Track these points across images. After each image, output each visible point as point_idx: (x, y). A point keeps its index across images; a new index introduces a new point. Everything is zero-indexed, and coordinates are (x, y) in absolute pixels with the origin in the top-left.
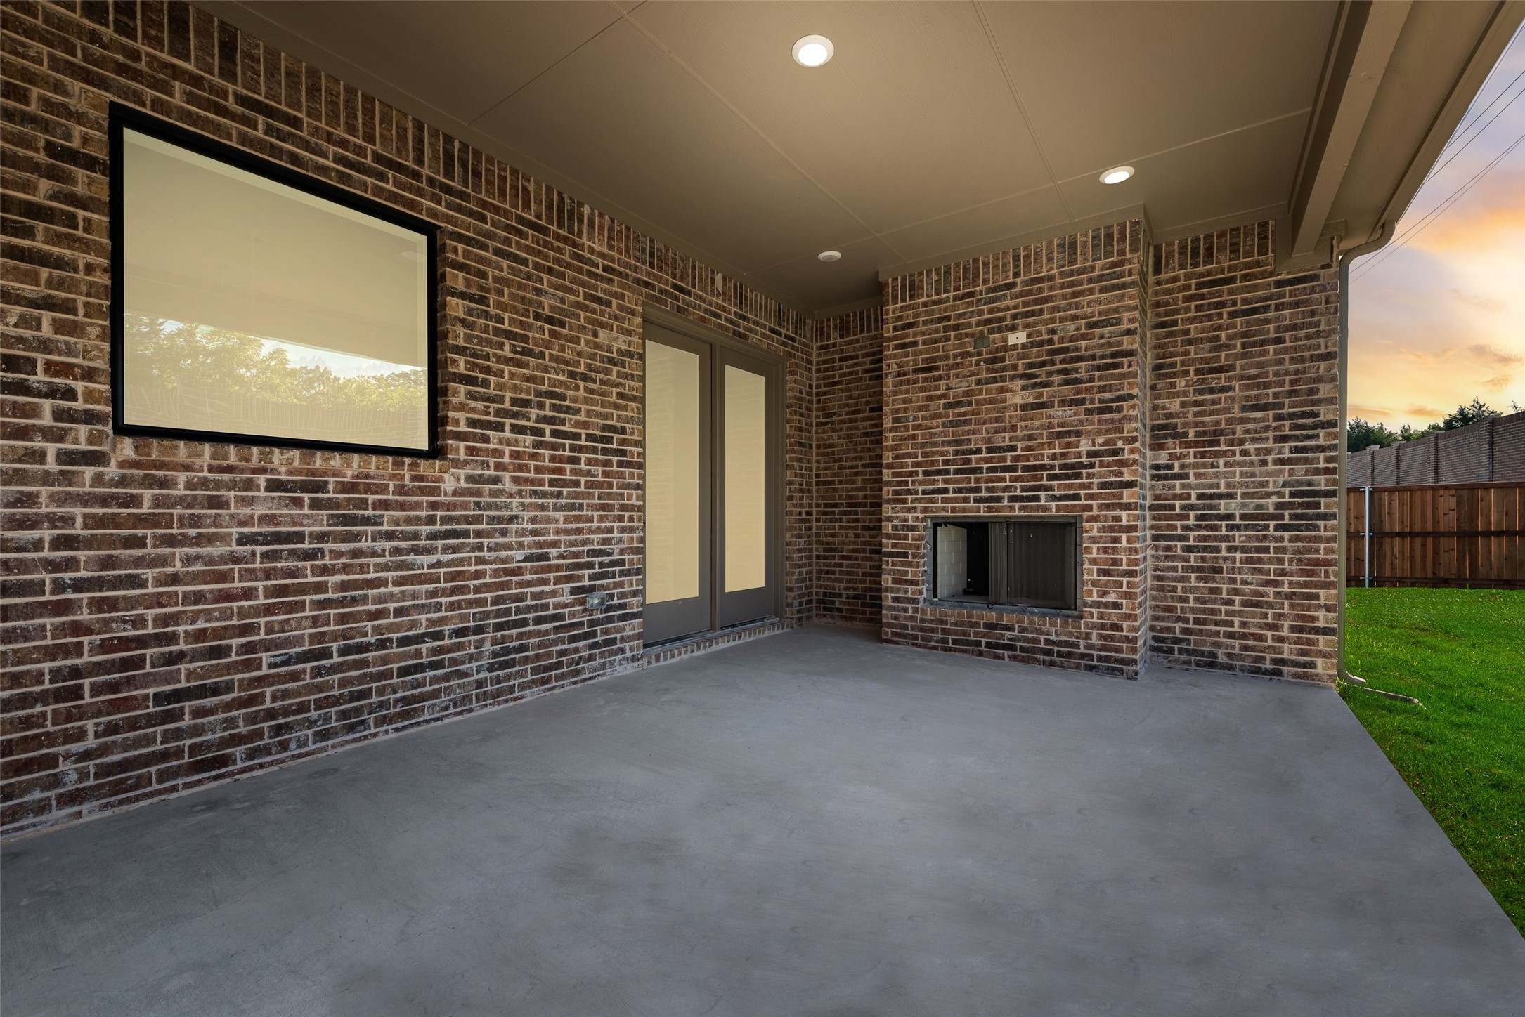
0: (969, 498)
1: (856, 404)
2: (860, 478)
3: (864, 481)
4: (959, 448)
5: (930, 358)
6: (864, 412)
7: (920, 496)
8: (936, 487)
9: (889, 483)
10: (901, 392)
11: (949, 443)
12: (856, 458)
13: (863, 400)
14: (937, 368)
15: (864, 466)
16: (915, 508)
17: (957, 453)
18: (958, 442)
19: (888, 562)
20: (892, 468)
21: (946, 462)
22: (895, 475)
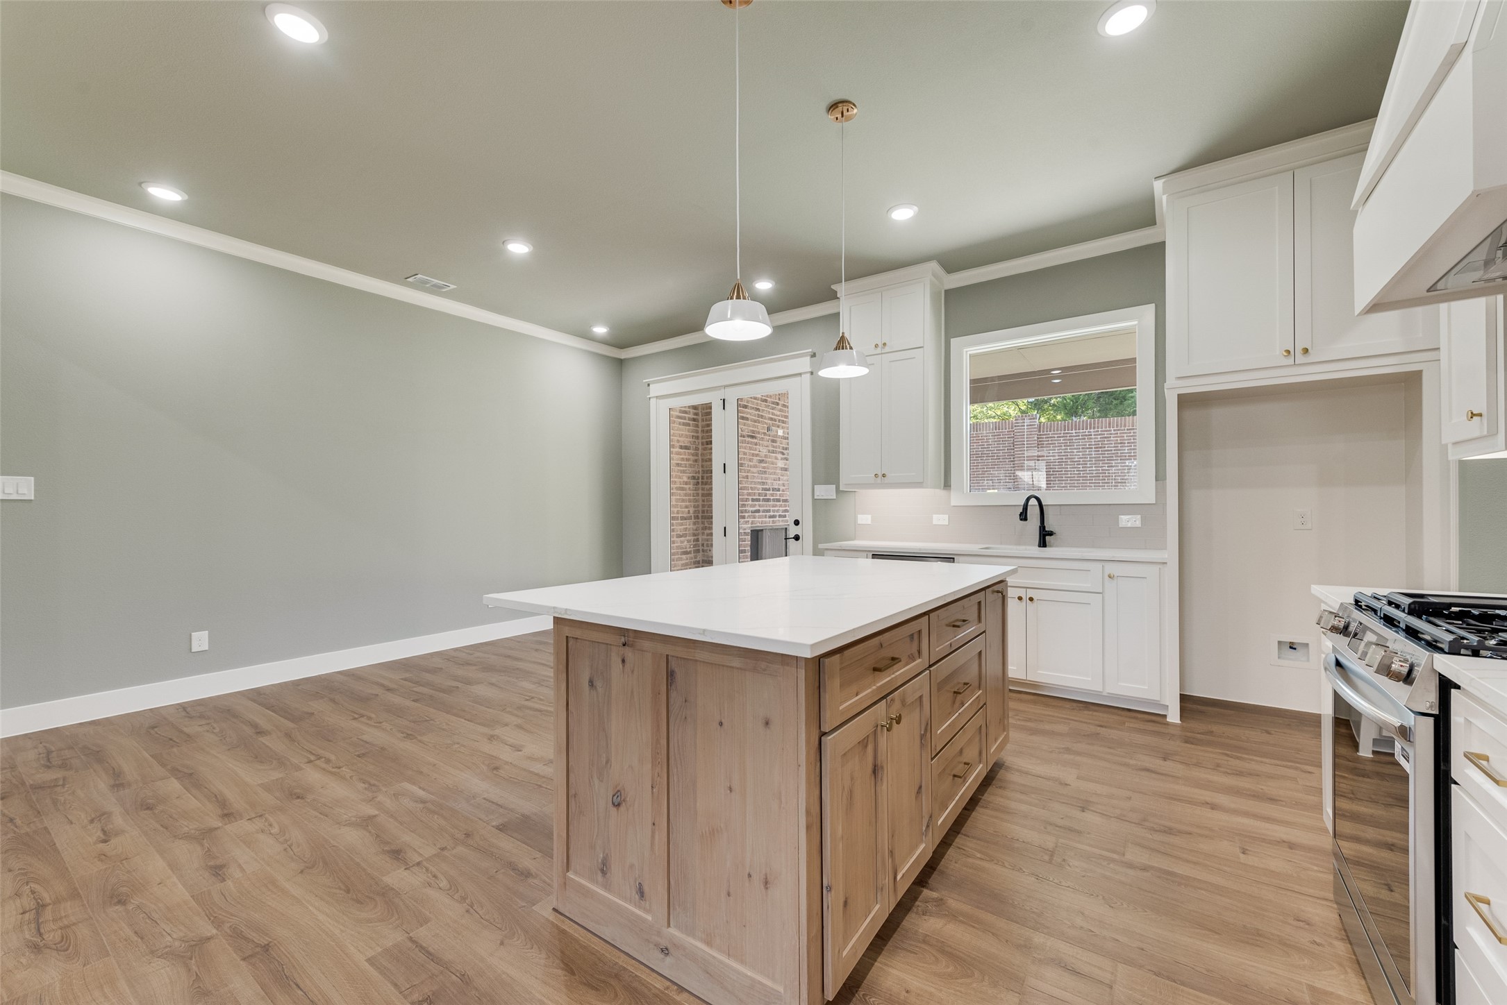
0: (767, 515)
4: (763, 486)
5: (753, 430)
7: (751, 514)
8: (756, 508)
11: (760, 483)
14: (756, 438)
17: (763, 489)
18: (763, 483)
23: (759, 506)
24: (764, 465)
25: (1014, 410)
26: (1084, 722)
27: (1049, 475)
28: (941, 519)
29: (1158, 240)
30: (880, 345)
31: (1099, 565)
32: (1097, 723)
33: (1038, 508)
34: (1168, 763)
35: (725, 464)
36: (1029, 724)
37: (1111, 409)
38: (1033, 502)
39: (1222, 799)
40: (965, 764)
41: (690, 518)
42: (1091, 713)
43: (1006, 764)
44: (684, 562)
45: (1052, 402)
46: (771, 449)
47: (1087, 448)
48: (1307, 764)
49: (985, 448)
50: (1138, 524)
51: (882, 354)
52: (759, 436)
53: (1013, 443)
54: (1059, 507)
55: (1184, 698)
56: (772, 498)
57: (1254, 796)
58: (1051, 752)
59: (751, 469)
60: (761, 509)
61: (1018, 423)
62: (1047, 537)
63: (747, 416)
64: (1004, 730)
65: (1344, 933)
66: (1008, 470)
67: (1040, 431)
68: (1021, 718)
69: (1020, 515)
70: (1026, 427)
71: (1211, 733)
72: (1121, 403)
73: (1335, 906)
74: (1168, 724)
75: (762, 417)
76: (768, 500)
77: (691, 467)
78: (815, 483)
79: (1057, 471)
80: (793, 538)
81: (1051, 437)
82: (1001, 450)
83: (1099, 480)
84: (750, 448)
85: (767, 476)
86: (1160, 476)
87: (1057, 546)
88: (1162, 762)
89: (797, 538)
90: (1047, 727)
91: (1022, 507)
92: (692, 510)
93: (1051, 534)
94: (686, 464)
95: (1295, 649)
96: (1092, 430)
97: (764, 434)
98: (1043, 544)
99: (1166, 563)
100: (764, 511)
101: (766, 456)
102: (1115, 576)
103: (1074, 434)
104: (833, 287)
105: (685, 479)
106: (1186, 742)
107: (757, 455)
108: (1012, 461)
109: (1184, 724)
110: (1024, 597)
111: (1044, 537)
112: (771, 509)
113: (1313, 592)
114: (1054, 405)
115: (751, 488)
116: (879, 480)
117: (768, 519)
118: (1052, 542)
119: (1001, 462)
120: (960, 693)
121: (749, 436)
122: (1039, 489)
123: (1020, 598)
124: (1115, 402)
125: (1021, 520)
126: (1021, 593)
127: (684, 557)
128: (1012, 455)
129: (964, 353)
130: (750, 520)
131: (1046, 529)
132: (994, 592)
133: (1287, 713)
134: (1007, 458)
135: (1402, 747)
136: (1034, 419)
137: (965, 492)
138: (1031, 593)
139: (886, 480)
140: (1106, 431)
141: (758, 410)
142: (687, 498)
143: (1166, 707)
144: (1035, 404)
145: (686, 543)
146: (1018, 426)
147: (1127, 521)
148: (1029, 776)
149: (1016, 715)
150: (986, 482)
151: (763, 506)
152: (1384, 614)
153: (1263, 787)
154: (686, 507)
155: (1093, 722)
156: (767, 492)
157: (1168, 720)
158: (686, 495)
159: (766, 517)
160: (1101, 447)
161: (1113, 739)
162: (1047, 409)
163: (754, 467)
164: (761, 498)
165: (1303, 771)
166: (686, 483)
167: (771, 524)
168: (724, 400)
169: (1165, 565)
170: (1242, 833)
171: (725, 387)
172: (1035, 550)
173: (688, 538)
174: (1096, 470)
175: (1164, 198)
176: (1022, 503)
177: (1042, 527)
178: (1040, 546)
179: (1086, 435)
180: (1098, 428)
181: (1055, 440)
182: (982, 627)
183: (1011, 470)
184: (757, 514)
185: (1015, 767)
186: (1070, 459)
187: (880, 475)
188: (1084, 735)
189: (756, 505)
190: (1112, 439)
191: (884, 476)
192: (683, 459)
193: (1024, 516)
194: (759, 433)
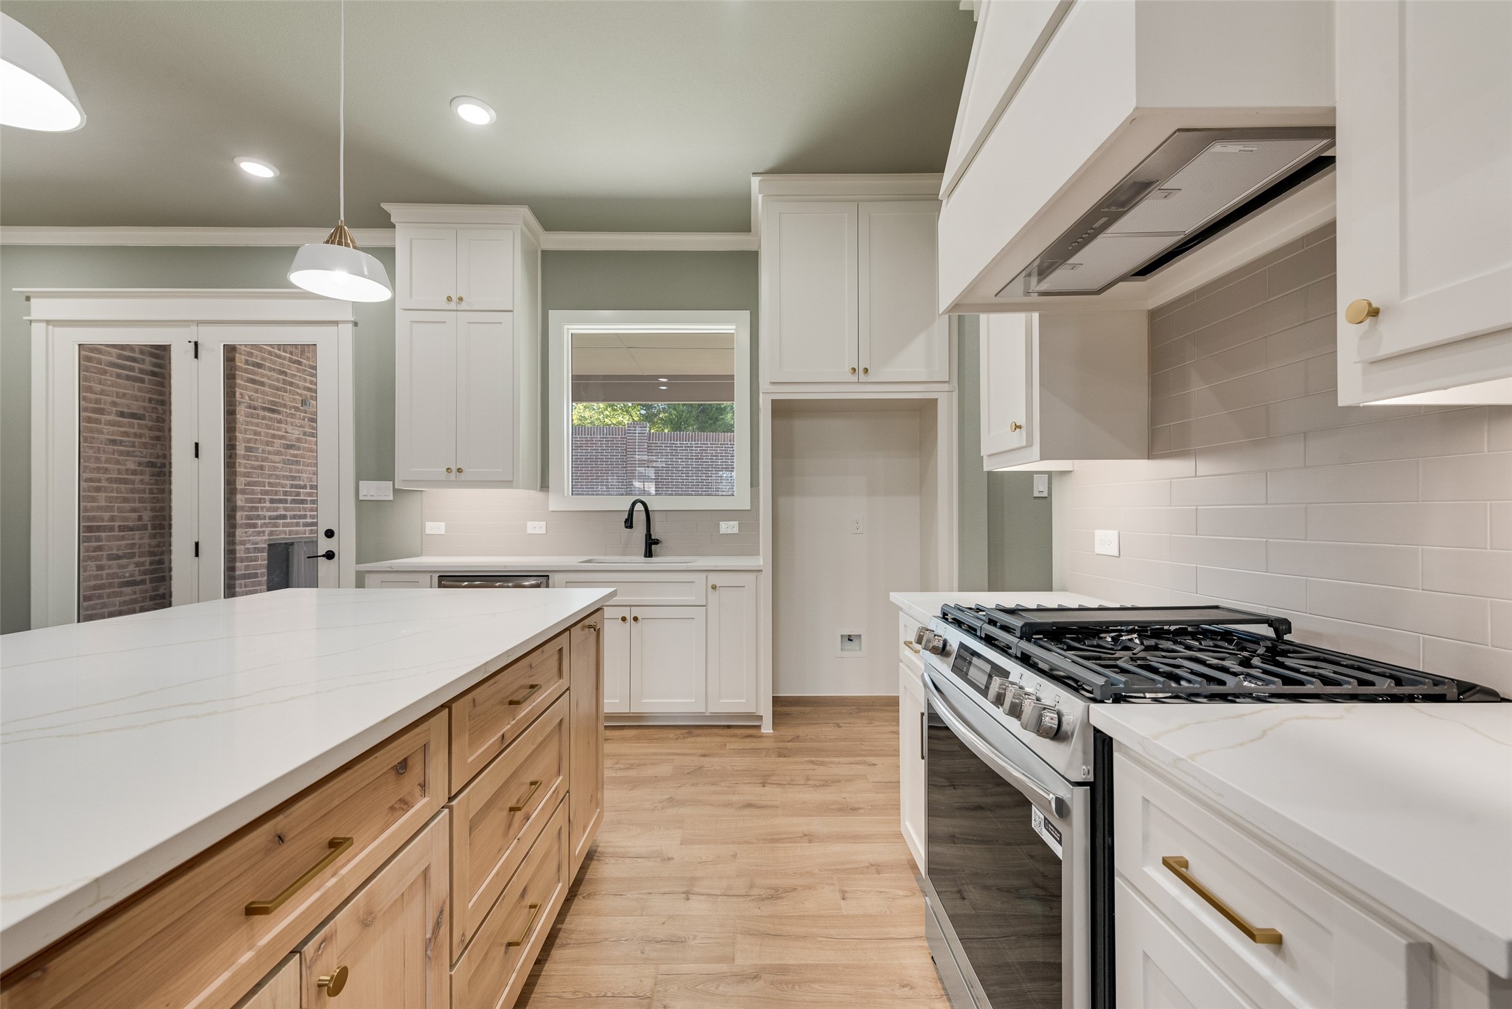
0: (299, 523)
1: (98, 401)
2: (103, 495)
3: (110, 499)
4: (293, 482)
5: (274, 402)
6: (109, 414)
7: (267, 521)
8: (278, 513)
9: (243, 509)
10: (252, 424)
11: (287, 478)
12: (98, 469)
13: (109, 399)
14: (279, 412)
15: (110, 480)
16: (264, 532)
17: (292, 486)
18: (293, 478)
19: (241, 584)
20: (246, 494)
21: (285, 493)
22: (247, 500)
23: (286, 509)
24: (296, 452)
25: (629, 420)
26: (689, 755)
27: (658, 482)
28: (537, 527)
29: (753, 248)
30: (454, 299)
31: (703, 576)
32: (700, 752)
33: (644, 514)
34: (768, 788)
35: (197, 445)
36: (632, 773)
37: (707, 427)
38: (639, 507)
39: (817, 824)
40: (531, 907)
41: (144, 527)
42: (693, 739)
43: (599, 849)
44: (127, 598)
45: (661, 416)
46: (308, 430)
47: (689, 459)
48: (870, 756)
49: (600, 453)
50: (736, 530)
51: (457, 310)
52: (285, 410)
53: (626, 450)
54: (665, 513)
55: (776, 701)
56: (309, 499)
57: (840, 810)
58: (653, 810)
59: (270, 457)
60: (288, 513)
61: (630, 430)
62: (653, 546)
63: (262, 379)
64: (597, 807)
65: (940, 985)
66: (621, 476)
67: (650, 440)
68: (622, 766)
69: (625, 522)
70: (637, 435)
71: (796, 738)
72: (714, 423)
73: (926, 944)
74: (761, 736)
75: (291, 384)
76: (303, 502)
77: (146, 448)
78: (360, 476)
79: (665, 479)
80: (323, 556)
81: (659, 446)
82: (615, 456)
83: (698, 488)
84: (268, 427)
85: (301, 467)
86: (754, 483)
87: (662, 556)
88: (759, 789)
89: (330, 555)
90: (650, 772)
91: (627, 513)
92: (146, 515)
93: (657, 542)
94: (134, 442)
95: (852, 640)
96: (693, 443)
97: (297, 409)
98: (649, 553)
99: (761, 571)
100: (294, 517)
101: (298, 440)
102: (718, 586)
103: (679, 445)
104: (385, 206)
105: (132, 466)
106: (780, 756)
107: (281, 437)
108: (624, 467)
109: (776, 733)
110: (628, 618)
111: (651, 546)
112: (308, 513)
113: (892, 599)
114: (662, 419)
115: (269, 483)
116: (453, 476)
117: (301, 528)
118: (658, 550)
119: (614, 467)
120: (519, 809)
121: (264, 409)
122: (649, 494)
123: (624, 619)
124: (710, 422)
125: (626, 527)
126: (625, 612)
127: (128, 590)
128: (624, 462)
129: (565, 331)
130: (267, 530)
131: (653, 538)
132: (583, 628)
133: (848, 701)
134: (619, 464)
135: (1045, 818)
136: (644, 427)
137: (566, 495)
138: (636, 612)
139: (462, 476)
140: (704, 444)
141: (285, 373)
142: (137, 496)
143: (760, 718)
144: (646, 417)
145: (131, 567)
146: (630, 433)
147: (728, 527)
148: (627, 860)
149: (616, 764)
150: (600, 487)
151: (292, 509)
152: (986, 634)
153: (844, 795)
154: (134, 510)
155: (695, 751)
156: (301, 490)
157: (762, 731)
158: (132, 491)
159: (298, 525)
160: (700, 459)
161: (715, 770)
162: (657, 422)
163: (276, 455)
164: (289, 498)
165: (869, 765)
166: (134, 472)
167: (307, 535)
168: (196, 344)
169: (760, 572)
170: (839, 867)
171: (199, 323)
172: (639, 560)
173: (137, 559)
174: (696, 479)
175: (760, 197)
176: (628, 508)
177: (648, 535)
178: (646, 556)
179: (688, 447)
180: (698, 441)
181: (663, 450)
182: (563, 683)
183: (624, 476)
184: (281, 521)
185: (611, 850)
186: (675, 468)
187: (454, 469)
188: (688, 773)
189: (278, 508)
190: (708, 451)
191: (459, 470)
192: (126, 434)
193: (629, 523)
194: (285, 406)
